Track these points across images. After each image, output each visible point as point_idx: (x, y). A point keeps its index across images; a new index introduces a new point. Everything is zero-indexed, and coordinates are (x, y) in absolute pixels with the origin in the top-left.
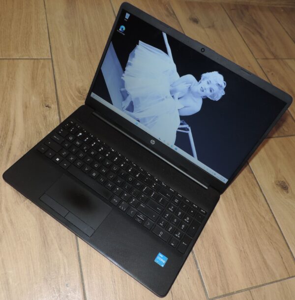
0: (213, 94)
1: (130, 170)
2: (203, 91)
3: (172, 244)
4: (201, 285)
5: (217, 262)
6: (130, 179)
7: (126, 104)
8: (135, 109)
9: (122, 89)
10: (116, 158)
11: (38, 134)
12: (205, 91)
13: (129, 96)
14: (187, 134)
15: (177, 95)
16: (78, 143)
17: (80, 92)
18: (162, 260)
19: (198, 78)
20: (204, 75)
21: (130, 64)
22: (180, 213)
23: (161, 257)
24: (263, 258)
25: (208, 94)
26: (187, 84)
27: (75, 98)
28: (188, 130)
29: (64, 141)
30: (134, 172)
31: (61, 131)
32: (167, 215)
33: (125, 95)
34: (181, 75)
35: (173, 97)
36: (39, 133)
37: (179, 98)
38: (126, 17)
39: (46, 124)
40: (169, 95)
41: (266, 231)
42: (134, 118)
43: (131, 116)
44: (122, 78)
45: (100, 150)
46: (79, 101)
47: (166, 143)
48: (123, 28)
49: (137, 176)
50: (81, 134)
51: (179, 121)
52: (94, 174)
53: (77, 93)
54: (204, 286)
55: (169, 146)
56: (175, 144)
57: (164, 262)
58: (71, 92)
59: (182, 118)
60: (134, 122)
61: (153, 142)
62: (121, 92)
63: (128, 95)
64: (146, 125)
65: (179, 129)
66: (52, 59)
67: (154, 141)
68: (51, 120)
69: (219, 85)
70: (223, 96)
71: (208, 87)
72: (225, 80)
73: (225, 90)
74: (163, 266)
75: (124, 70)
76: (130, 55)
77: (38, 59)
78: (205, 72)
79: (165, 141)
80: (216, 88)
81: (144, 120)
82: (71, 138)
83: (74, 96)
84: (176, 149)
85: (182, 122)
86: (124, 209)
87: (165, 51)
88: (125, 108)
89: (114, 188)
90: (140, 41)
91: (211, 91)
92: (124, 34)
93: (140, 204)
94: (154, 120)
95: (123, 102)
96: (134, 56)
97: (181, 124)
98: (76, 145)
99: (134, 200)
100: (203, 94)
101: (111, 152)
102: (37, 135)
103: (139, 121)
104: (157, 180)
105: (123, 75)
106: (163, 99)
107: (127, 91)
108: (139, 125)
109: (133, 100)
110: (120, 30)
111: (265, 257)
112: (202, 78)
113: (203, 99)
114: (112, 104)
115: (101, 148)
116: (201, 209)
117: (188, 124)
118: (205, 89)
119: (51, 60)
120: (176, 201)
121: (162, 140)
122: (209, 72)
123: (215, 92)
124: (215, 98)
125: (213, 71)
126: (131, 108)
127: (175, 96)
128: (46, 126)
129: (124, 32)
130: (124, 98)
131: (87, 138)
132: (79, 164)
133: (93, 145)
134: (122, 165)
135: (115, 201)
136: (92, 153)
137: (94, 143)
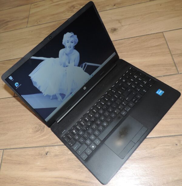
0: (75, 42)
1: (103, 103)
2: (71, 47)
3: (151, 86)
4: (171, 76)
6: (109, 104)
7: (60, 98)
8: (64, 93)
9: (51, 98)
10: (94, 110)
12: (71, 46)
14: (88, 65)
15: (67, 64)
17: (37, 131)
19: (63, 47)
20: (63, 43)
21: (40, 87)
22: (132, 80)
23: (158, 93)
24: (155, 46)
25: (73, 45)
26: (63, 55)
27: (42, 134)
28: (86, 64)
29: (78, 142)
30: (104, 101)
31: (71, 144)
32: (133, 86)
33: (55, 97)
34: (58, 57)
35: (67, 66)
37: (69, 63)
38: (11, 79)
39: (61, 155)
40: (65, 68)
41: (139, 42)
42: (69, 95)
43: (67, 97)
44: (45, 96)
45: (87, 120)
46: (45, 132)
47: (88, 80)
48: (17, 84)
49: (107, 99)
50: (74, 131)
51: (80, 68)
52: (105, 124)
53: (38, 133)
54: (172, 75)
55: (90, 78)
56: (90, 75)
57: (161, 91)
58: (37, 137)
59: (79, 66)
60: (71, 96)
61: (85, 88)
63: (55, 95)
65: (84, 70)
66: (3, 149)
67: (85, 87)
68: (58, 151)
69: (71, 37)
70: (77, 37)
71: (70, 43)
72: (70, 32)
73: (75, 34)
74: (163, 92)
75: (41, 92)
76: (34, 85)
77: (2, 160)
78: (62, 41)
80: (72, 39)
82: (77, 138)
83: (40, 135)
84: (92, 75)
85: (81, 66)
86: (129, 109)
87: (42, 61)
88: (62, 99)
89: (115, 113)
90: (29, 75)
91: (72, 42)
92: (21, 85)
93: (126, 100)
95: (58, 100)
96: (36, 83)
97: (82, 67)
98: (83, 134)
99: (123, 103)
100: (72, 47)
101: (89, 113)
102: (70, 162)
103: (71, 93)
104: (110, 89)
105: (43, 94)
106: (66, 73)
107: (53, 95)
110: (17, 86)
111: (154, 45)
112: (64, 45)
113: (75, 49)
114: (56, 108)
115: (86, 119)
116: (129, 69)
117: (83, 63)
118: (70, 45)
119: (5, 150)
120: (124, 81)
121: (86, 82)
122: (63, 39)
123: (74, 40)
124: (76, 42)
125: (63, 37)
126: (63, 95)
127: (67, 65)
128: (63, 155)
129: (19, 84)
130: (56, 98)
131: (78, 127)
132: (97, 133)
133: (83, 124)
134: (99, 107)
135: (124, 113)
136: (89, 124)
137: (82, 123)
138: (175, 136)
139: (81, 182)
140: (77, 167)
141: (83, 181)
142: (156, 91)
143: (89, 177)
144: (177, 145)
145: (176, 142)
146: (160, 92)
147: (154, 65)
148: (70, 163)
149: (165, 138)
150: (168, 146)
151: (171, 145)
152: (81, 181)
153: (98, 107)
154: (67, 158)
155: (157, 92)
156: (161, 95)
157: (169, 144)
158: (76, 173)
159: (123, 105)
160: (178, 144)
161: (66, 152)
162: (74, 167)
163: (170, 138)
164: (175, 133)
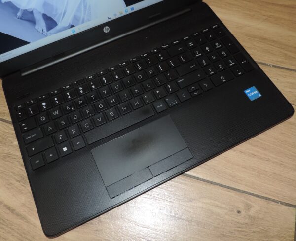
1: (128, 72)
3: (239, 74)
4: (289, 72)
5: (271, 45)
6: (140, 77)
7: (41, 24)
8: (55, 19)
9: (19, 14)
10: (104, 79)
11: (8, 159)
13: (34, 12)
16: (56, 113)
18: (253, 93)
22: (207, 48)
23: (249, 93)
24: (281, 6)
29: (41, 128)
30: (134, 68)
31: (24, 126)
32: (204, 61)
33: (28, 17)
36: (7, 156)
42: (65, 29)
45: (81, 92)
47: (119, 16)
49: (140, 67)
50: (44, 104)
52: (112, 114)
54: (291, 70)
55: (125, 14)
57: (256, 92)
60: (69, 33)
61: (106, 29)
62: (21, 19)
63: (32, 13)
64: (83, 22)
67: (107, 27)
74: (260, 95)
79: (115, 15)
81: (76, 18)
82: (43, 119)
84: (132, 9)
86: (175, 102)
88: (45, 30)
89: (142, 100)
93: (177, 83)
94: (85, 7)
95: (36, 27)
98: (58, 117)
99: (169, 86)
101: (92, 79)
102: (8, 161)
103: (72, 26)
104: (156, 51)
107: (26, 10)
108: (78, 29)
109: (43, 12)
111: (281, 3)
114: (29, 43)
115: (80, 90)
116: (211, 27)
120: (191, 44)
121: (113, 18)
126: (51, 23)
130: (33, 21)
131: (56, 99)
132: (87, 125)
133: (69, 97)
134: (117, 77)
135: (160, 106)
136: (80, 102)
137: (68, 94)
138: (244, 192)
139: (8, 211)
140: (16, 178)
141: (13, 211)
142: (247, 88)
143: (28, 207)
144: (239, 212)
145: (241, 207)
146: (252, 93)
147: (265, 39)
148: (7, 163)
149: (221, 190)
150: (221, 208)
151: (227, 209)
152: (9, 208)
153: (116, 75)
154: (6, 152)
155: (247, 91)
156: (252, 99)
157: (223, 206)
158: (8, 188)
159: (167, 90)
160: (243, 213)
161: (10, 139)
162: (11, 174)
163: (232, 194)
164: (246, 185)
